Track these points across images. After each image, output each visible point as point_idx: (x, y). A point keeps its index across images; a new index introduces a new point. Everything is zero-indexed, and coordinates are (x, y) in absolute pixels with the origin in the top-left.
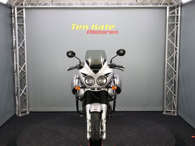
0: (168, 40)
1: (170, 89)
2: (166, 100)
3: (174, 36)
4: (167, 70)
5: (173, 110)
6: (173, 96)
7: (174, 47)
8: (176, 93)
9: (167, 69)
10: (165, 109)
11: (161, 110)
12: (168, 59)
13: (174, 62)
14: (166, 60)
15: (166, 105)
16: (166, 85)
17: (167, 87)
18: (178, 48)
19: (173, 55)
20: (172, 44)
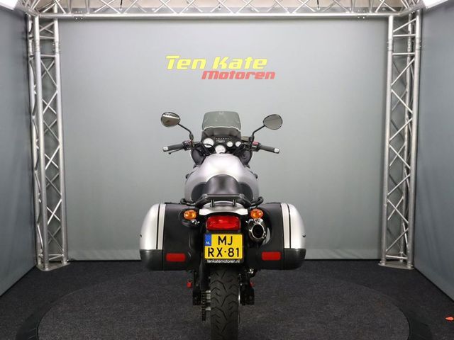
0: (392, 94)
1: (395, 208)
2: (387, 233)
3: (405, 85)
4: (389, 164)
5: (404, 256)
6: (403, 224)
7: (406, 110)
8: (411, 216)
9: (390, 161)
10: (383, 255)
11: (375, 257)
12: (390, 137)
13: (406, 144)
14: (388, 139)
15: (388, 246)
16: (386, 198)
17: (388, 203)
18: (414, 112)
19: (404, 129)
20: (400, 102)
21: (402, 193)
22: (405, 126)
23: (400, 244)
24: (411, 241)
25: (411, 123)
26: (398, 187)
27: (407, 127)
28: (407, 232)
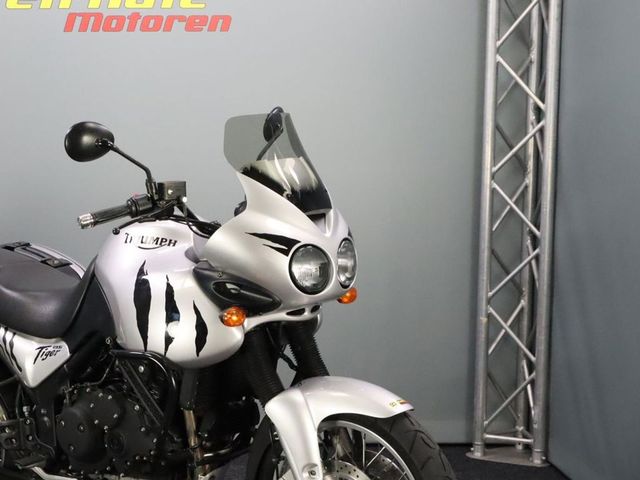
0: (498, 65)
1: (506, 326)
2: (486, 383)
3: (528, 45)
4: (491, 225)
5: (525, 437)
6: (524, 363)
7: (531, 101)
8: (541, 346)
9: (493, 219)
10: (478, 435)
11: (461, 439)
12: (494, 163)
13: (529, 180)
14: (488, 168)
15: (488, 413)
16: (484, 302)
17: (489, 316)
18: (549, 107)
19: (525, 145)
20: (517, 84)
21: (521, 293)
22: (528, 140)
23: (516, 410)
24: (541, 403)
25: (542, 131)
26: (512, 279)
27: (532, 141)
28: (533, 382)
